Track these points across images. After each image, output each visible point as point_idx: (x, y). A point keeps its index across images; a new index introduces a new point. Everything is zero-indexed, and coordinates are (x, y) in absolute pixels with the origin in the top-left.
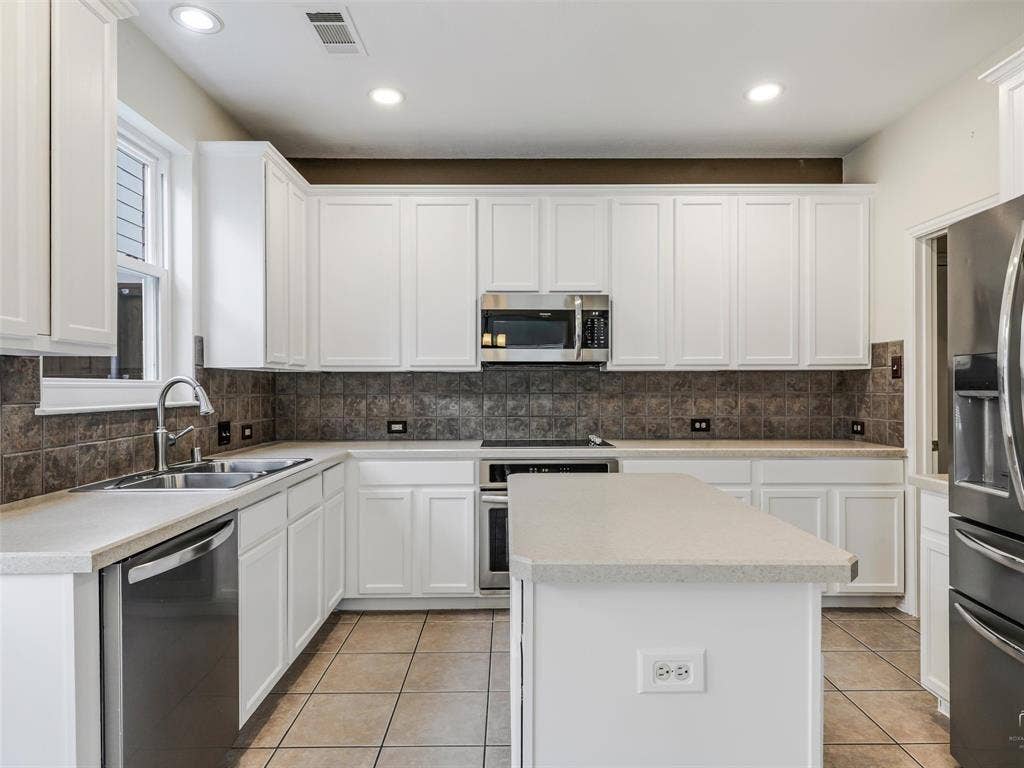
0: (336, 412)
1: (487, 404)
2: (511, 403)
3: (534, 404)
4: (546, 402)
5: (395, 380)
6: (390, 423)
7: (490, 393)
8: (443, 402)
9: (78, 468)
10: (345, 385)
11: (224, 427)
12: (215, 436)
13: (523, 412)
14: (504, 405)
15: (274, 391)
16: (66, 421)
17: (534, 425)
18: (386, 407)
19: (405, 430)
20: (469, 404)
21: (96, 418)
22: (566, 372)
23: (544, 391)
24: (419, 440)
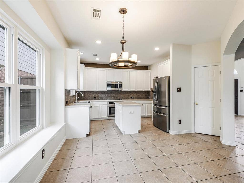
1: (107, 95)
2: (110, 95)
4: (114, 95)
5: (95, 92)
6: (94, 98)
7: (107, 94)
8: (101, 95)
10: (88, 93)
13: (111, 96)
18: (94, 95)
19: (96, 99)
20: (104, 95)
23: (114, 93)
24: (98, 100)
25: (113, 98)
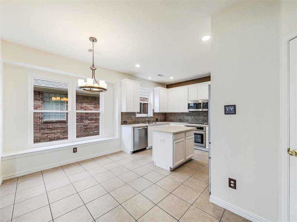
0: (173, 118)
1: (193, 117)
2: (196, 117)
3: (200, 118)
4: (202, 117)
5: (180, 113)
6: (179, 120)
7: (193, 115)
8: (186, 117)
9: (140, 122)
10: (174, 114)
11: (157, 119)
12: (156, 120)
13: (198, 119)
14: (195, 118)
15: (166, 115)
16: (138, 117)
17: (200, 121)
18: (179, 117)
19: (181, 121)
20: (190, 117)
21: (141, 117)
22: (205, 112)
23: (201, 116)
24: (183, 122)
25: (201, 121)
